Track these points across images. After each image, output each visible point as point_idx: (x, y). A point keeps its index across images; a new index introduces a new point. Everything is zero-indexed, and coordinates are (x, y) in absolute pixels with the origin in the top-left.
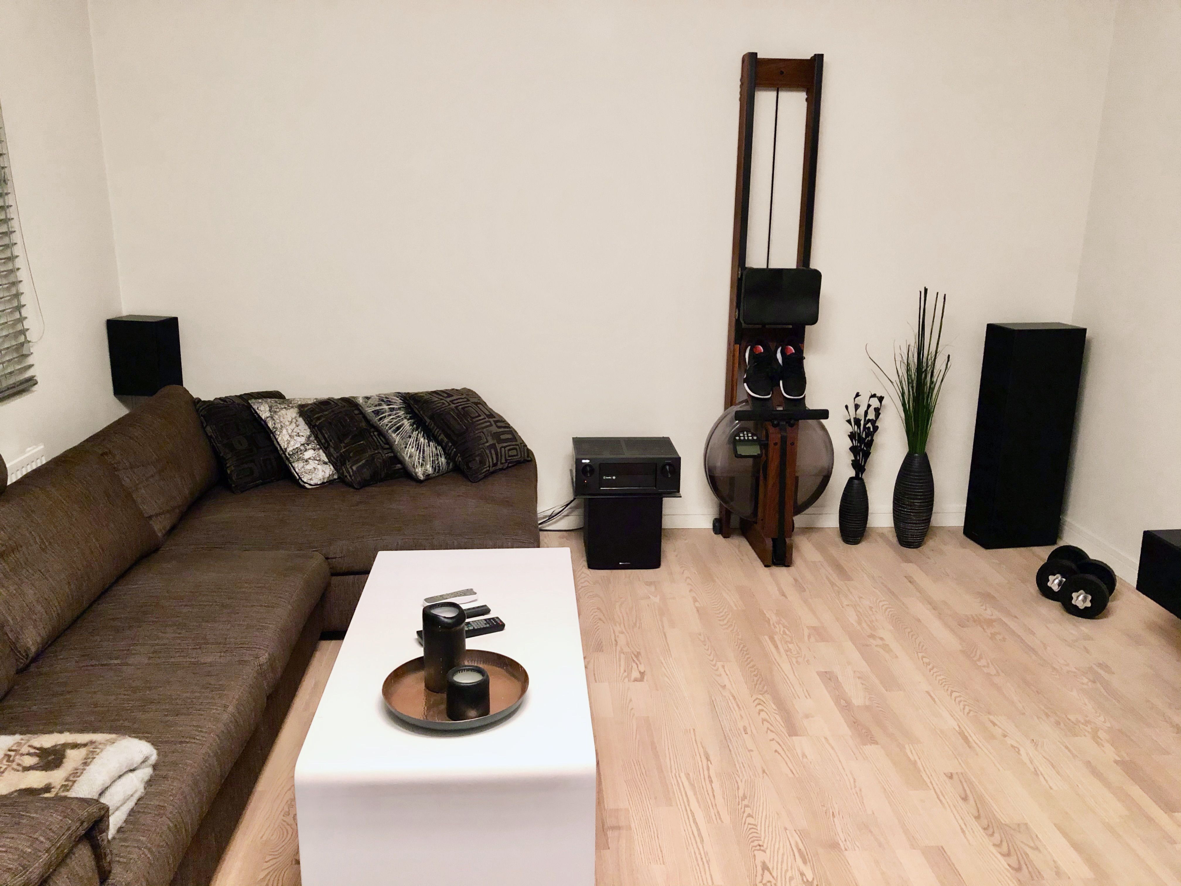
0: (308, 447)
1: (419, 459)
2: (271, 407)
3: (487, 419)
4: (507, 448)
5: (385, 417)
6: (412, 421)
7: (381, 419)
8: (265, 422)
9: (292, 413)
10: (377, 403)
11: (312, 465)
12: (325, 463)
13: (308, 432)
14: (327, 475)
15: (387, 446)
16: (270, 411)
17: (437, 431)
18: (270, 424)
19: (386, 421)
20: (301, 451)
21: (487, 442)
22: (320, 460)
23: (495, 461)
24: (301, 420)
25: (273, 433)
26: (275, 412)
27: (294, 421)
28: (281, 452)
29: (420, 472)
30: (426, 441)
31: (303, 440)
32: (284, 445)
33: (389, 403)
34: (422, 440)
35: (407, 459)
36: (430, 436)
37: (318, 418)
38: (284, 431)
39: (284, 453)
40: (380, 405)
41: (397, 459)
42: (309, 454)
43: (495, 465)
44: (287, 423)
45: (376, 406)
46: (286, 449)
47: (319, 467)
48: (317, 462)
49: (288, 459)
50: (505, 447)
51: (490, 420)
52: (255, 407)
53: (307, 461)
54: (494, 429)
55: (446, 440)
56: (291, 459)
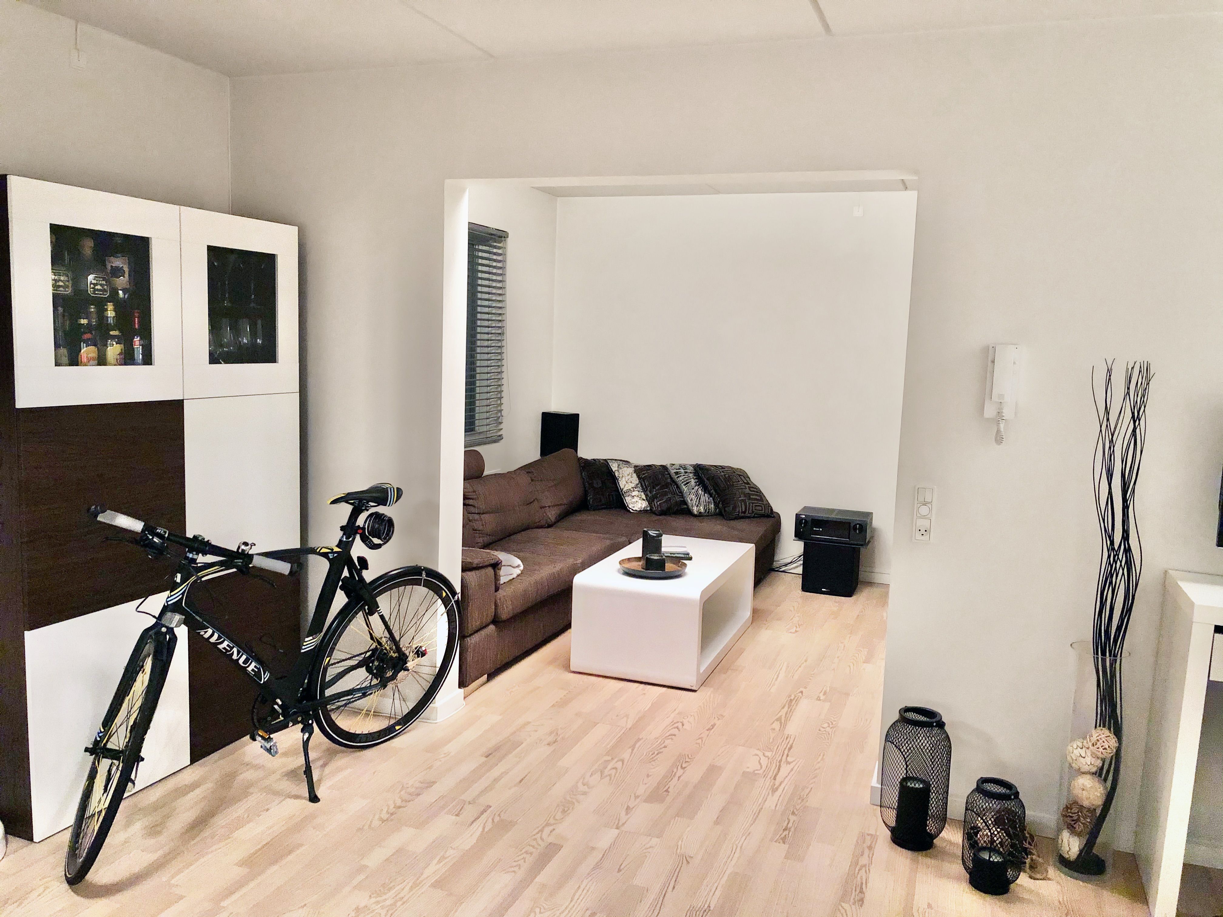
0: (635, 489)
1: (696, 502)
2: (619, 465)
3: (743, 485)
4: (754, 504)
5: (681, 476)
6: (697, 480)
7: (678, 477)
8: (614, 473)
9: (631, 470)
10: (678, 468)
11: (636, 499)
12: (644, 500)
13: (637, 482)
14: (643, 506)
15: (680, 494)
16: (618, 467)
17: (710, 487)
18: (617, 474)
19: (681, 478)
20: (631, 491)
21: (740, 497)
22: (640, 498)
23: (743, 510)
24: (635, 475)
25: (617, 479)
26: (621, 468)
27: (631, 474)
28: (620, 491)
29: (695, 510)
30: (703, 493)
31: (633, 485)
32: (622, 487)
33: (685, 468)
34: (700, 492)
35: (689, 501)
36: (706, 490)
37: (644, 474)
38: (624, 479)
39: (622, 492)
40: (679, 469)
41: (685, 502)
42: (635, 493)
43: (744, 512)
44: (626, 475)
45: (677, 469)
46: (623, 489)
47: (640, 501)
48: (639, 498)
49: (623, 494)
50: (753, 503)
51: (746, 485)
52: (610, 464)
53: (633, 497)
54: (747, 491)
55: (714, 493)
56: (625, 495)
